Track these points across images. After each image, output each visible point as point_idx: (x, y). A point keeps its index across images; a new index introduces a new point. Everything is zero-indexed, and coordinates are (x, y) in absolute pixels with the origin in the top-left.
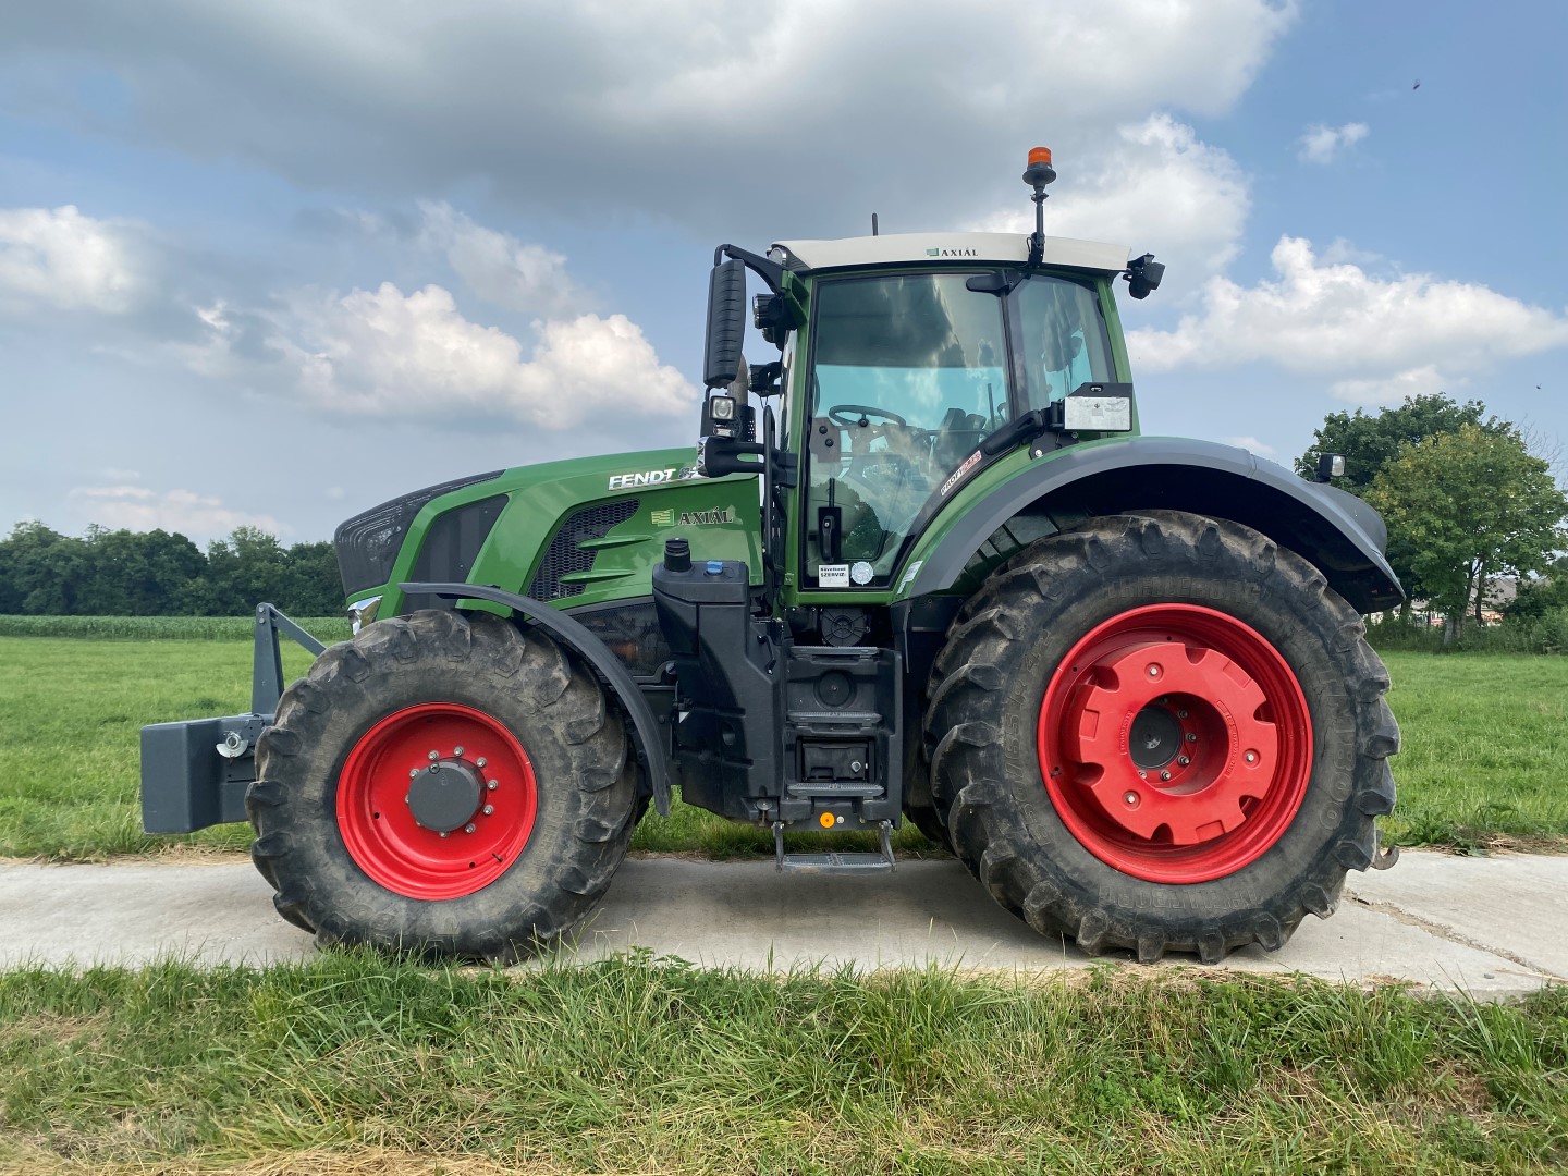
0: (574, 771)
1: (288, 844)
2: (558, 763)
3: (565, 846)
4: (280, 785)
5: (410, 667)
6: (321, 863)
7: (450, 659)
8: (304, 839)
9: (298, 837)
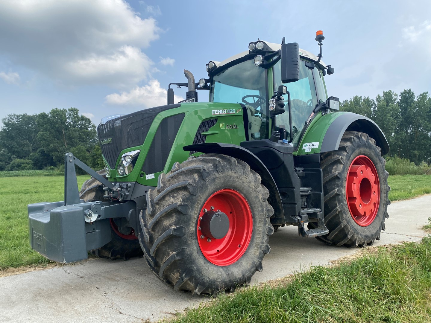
0: (265, 211)
1: (187, 252)
2: (260, 209)
3: (263, 238)
4: (183, 227)
5: (221, 175)
6: (197, 258)
7: (233, 172)
8: (191, 249)
9: (189, 249)
